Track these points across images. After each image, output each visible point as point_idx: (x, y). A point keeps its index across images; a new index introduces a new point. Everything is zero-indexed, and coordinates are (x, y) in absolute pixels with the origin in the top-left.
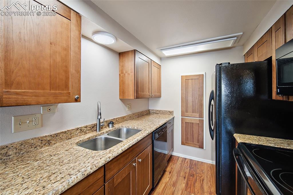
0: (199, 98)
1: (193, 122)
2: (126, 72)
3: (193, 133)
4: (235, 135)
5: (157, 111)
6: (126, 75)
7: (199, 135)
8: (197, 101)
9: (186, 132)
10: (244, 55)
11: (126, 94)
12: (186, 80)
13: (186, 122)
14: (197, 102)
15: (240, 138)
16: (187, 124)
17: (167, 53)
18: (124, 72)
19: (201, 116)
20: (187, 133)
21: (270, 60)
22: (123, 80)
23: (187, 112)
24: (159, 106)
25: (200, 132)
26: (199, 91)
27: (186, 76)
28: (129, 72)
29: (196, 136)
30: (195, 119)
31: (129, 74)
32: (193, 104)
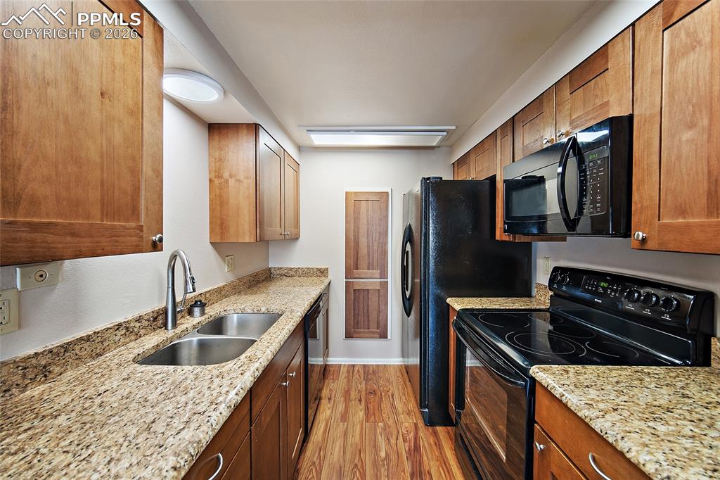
0: (379, 239)
1: (368, 288)
2: (231, 177)
3: (368, 309)
4: (449, 300)
5: (291, 269)
6: (232, 182)
7: (379, 312)
8: (376, 244)
9: (354, 310)
10: (453, 164)
11: (232, 230)
12: (354, 202)
13: (354, 290)
14: (375, 248)
15: (457, 304)
16: (357, 293)
17: (318, 139)
18: (226, 175)
19: (384, 274)
20: (357, 312)
21: (492, 180)
22: (220, 196)
23: (357, 269)
24: (296, 258)
25: (382, 307)
26: (380, 225)
27: (355, 193)
28: (241, 177)
29: (373, 315)
30: (371, 282)
31: (239, 181)
32: (368, 252)
